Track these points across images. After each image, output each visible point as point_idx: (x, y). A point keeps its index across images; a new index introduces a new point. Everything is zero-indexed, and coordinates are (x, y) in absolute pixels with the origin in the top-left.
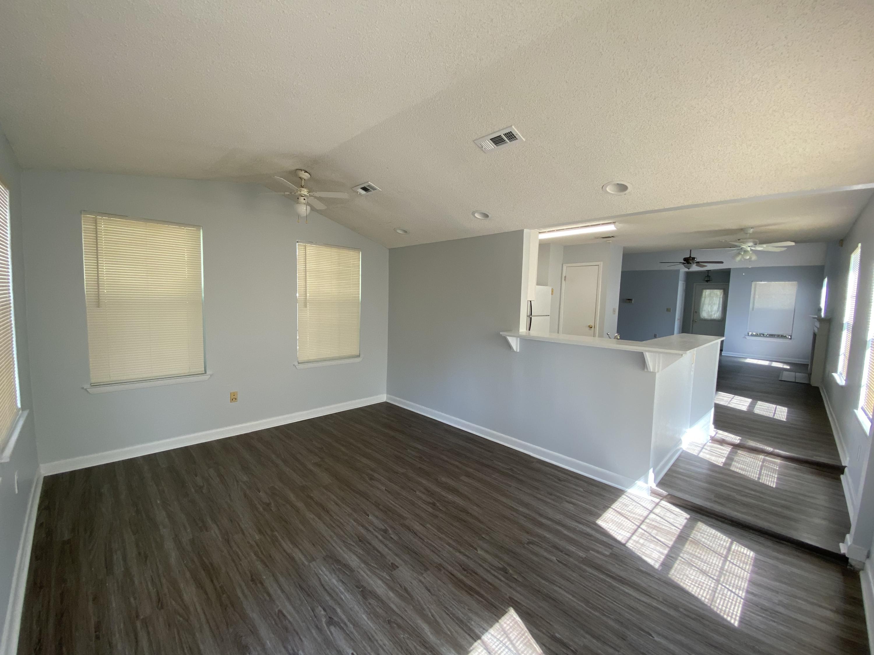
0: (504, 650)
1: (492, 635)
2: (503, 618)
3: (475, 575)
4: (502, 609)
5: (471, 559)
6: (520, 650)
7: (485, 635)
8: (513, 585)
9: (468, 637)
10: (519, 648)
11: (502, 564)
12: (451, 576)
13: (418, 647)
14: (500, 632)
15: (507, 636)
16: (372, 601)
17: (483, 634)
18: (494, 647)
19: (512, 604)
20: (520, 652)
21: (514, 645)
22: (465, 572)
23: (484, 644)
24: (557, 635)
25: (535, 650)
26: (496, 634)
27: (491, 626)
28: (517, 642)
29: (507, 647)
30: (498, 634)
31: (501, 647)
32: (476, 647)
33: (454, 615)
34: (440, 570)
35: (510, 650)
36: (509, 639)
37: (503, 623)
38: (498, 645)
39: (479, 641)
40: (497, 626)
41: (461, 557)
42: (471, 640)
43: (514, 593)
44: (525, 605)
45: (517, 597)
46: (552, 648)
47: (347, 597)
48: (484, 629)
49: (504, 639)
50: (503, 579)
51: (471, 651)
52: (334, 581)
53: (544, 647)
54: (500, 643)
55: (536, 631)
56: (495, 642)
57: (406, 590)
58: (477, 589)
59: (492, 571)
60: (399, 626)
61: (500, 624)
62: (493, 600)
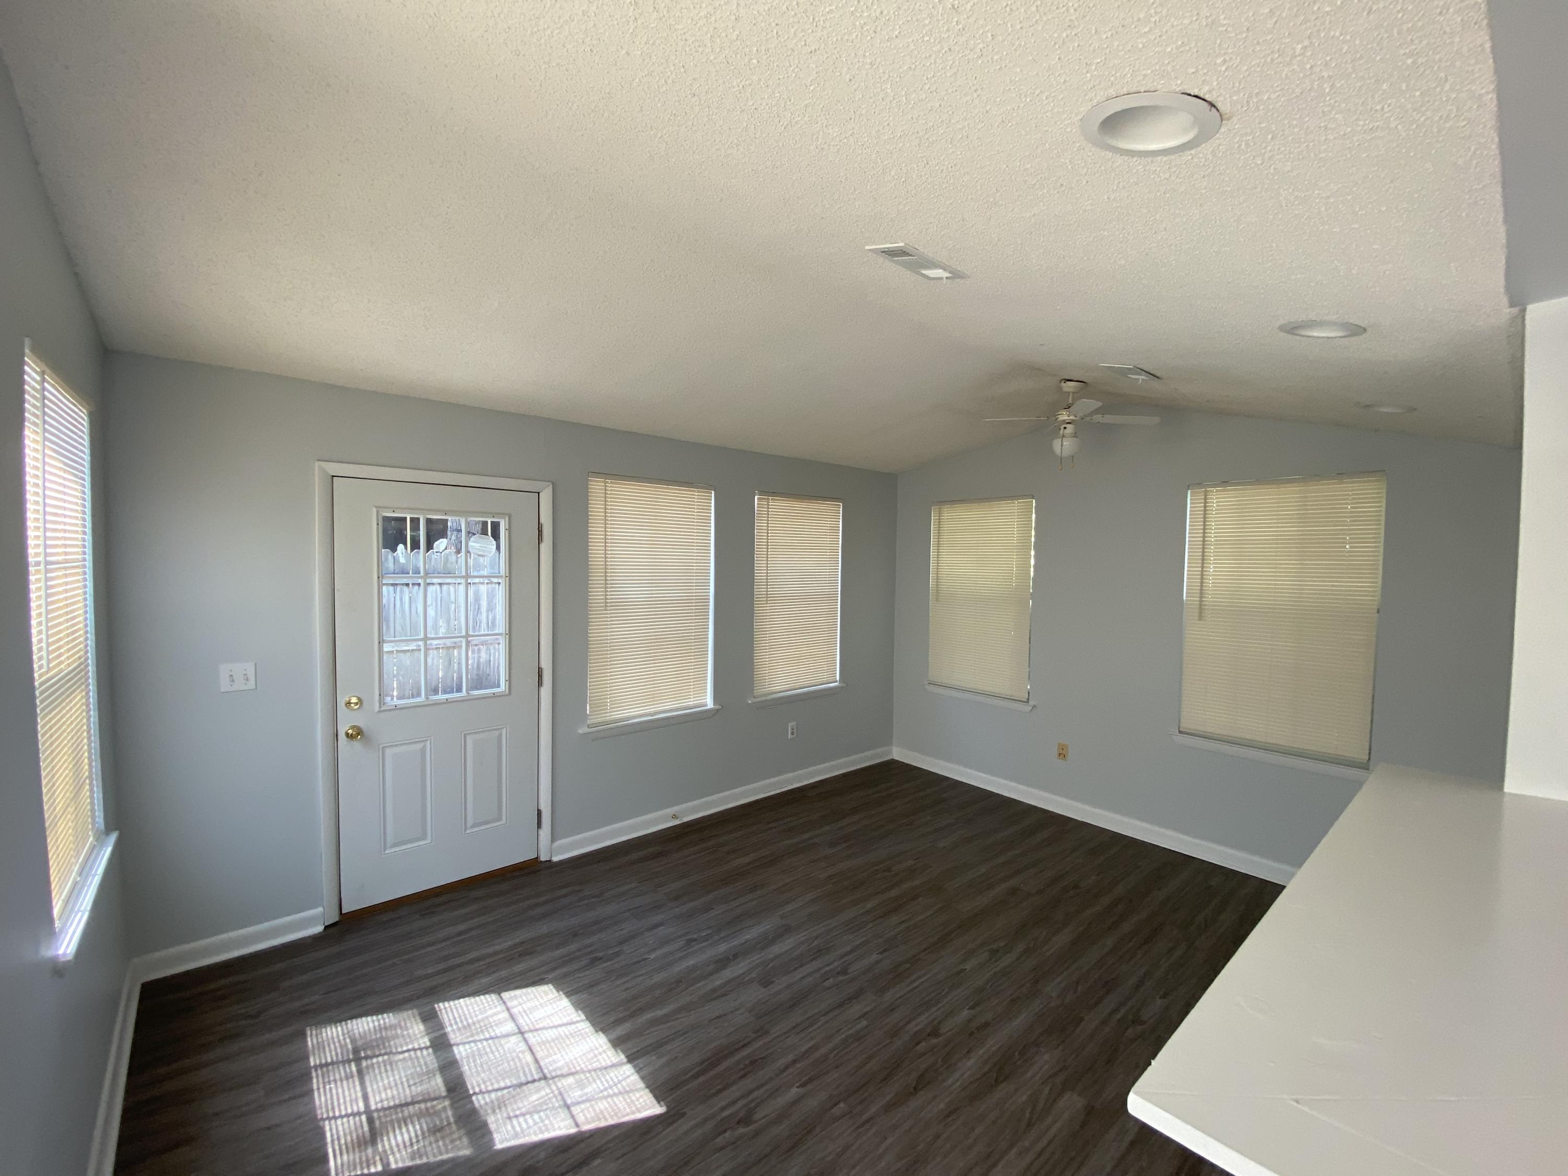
0: (603, 1085)
1: (628, 1077)
2: (650, 1095)
3: (740, 1074)
4: (667, 1097)
5: (777, 1075)
6: (597, 1103)
7: (632, 1068)
8: (709, 1126)
9: (635, 1050)
10: (599, 1103)
11: (760, 1119)
12: (741, 1044)
13: (639, 1005)
14: (629, 1087)
15: (620, 1093)
16: (712, 967)
17: (635, 1067)
18: (612, 1075)
19: (672, 1113)
20: (593, 1103)
21: (605, 1098)
22: (747, 1062)
23: (620, 1064)
24: (597, 1162)
25: (588, 1123)
26: (628, 1081)
27: (643, 1078)
28: (608, 1103)
29: (606, 1089)
30: (628, 1085)
31: (608, 1083)
32: (619, 1056)
33: (673, 1039)
34: (757, 1031)
35: (602, 1091)
36: (615, 1095)
37: (642, 1093)
38: (612, 1080)
39: (625, 1060)
40: (641, 1085)
41: (782, 1062)
42: (629, 1053)
43: (693, 1123)
44: (665, 1133)
45: (683, 1126)
46: (583, 1145)
47: (723, 948)
48: (641, 1069)
49: (618, 1089)
50: (726, 1113)
51: (616, 1051)
52: (748, 936)
53: (587, 1135)
54: (614, 1082)
55: (616, 1133)
56: (617, 1077)
57: (724, 995)
58: (712, 1073)
59: (744, 1102)
60: (671, 990)
61: (643, 1089)
62: (684, 1089)
